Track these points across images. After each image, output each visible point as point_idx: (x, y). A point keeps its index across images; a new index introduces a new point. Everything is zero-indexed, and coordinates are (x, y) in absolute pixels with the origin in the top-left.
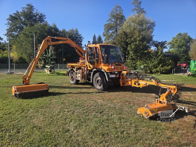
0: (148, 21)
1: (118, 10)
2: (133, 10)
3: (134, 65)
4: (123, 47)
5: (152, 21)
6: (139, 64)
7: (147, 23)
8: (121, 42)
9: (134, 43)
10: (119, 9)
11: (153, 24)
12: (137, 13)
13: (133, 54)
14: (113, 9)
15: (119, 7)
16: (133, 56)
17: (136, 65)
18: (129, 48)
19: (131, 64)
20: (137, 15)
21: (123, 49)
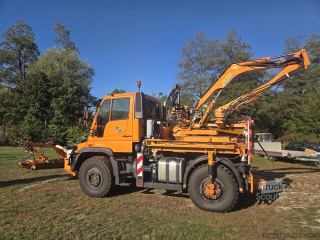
0: (84, 64)
1: (23, 31)
2: (57, 41)
3: (63, 134)
4: (40, 100)
5: (89, 66)
6: (71, 132)
7: (82, 67)
8: (37, 91)
9: (64, 96)
10: (26, 30)
11: (91, 72)
12: (64, 46)
13: (62, 114)
14: (13, 26)
15: (25, 25)
16: (62, 118)
17: (66, 135)
18: (53, 104)
19: (57, 133)
20: (64, 50)
21: (40, 104)
